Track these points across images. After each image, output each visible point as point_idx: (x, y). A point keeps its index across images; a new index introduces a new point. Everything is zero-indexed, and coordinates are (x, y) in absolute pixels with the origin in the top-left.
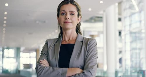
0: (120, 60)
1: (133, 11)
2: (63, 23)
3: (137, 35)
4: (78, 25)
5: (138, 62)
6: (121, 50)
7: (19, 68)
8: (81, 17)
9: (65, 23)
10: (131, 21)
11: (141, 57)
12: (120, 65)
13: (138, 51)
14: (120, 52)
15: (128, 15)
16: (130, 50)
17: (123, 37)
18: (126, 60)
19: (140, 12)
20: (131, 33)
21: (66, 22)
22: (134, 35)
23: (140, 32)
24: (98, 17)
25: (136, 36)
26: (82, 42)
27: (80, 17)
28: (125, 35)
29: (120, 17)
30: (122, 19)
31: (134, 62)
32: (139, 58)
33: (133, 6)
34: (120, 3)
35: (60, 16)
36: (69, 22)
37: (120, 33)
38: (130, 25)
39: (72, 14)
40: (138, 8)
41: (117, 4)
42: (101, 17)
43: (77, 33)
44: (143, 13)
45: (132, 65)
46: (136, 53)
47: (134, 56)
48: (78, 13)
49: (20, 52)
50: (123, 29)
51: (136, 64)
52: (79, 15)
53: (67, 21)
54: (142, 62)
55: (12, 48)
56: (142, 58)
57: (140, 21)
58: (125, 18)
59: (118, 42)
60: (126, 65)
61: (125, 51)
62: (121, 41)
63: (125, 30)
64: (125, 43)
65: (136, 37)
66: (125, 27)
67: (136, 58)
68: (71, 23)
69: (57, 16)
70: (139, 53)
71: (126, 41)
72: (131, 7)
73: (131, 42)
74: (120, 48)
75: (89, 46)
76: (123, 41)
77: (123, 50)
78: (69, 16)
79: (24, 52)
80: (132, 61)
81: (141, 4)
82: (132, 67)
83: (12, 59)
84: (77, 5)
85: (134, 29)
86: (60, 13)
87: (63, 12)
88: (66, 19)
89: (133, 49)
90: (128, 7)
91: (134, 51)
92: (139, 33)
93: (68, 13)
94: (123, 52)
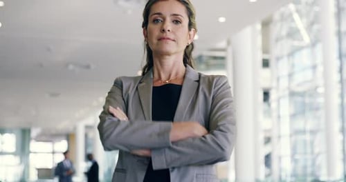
0: (268, 158)
1: (296, 43)
2: (155, 41)
3: (307, 100)
4: (187, 47)
5: (309, 163)
6: (268, 135)
7: (28, 177)
8: (196, 30)
9: (160, 39)
10: (293, 66)
11: (317, 150)
12: (268, 171)
13: (308, 137)
14: (268, 140)
15: (285, 52)
16: (291, 136)
17: (274, 105)
18: (280, 158)
19: (313, 45)
20: (292, 94)
21: (164, 39)
22: (299, 99)
23: (313, 93)
24: (215, 58)
25: (304, 102)
26: (198, 81)
27: (193, 29)
28: (278, 100)
29: (266, 57)
30: (272, 63)
31: (301, 164)
32: (312, 153)
33: (298, 31)
34: (266, 24)
35: (150, 25)
36: (169, 39)
37: (266, 95)
38: (290, 75)
39: (177, 22)
40: (309, 36)
41: (259, 27)
42: (223, 58)
43: (186, 66)
44: (319, 47)
45: (294, 170)
46: (305, 142)
47: (300, 149)
48: (190, 21)
49: (30, 139)
50: (274, 84)
51: (305, 167)
52: (191, 25)
53: (164, 35)
54: (318, 162)
55: (11, 131)
56: (318, 155)
57: (314, 67)
58: (278, 59)
59: (261, 117)
60: (280, 170)
61: (279, 137)
62: (268, 113)
63: (277, 88)
64: (279, 117)
65: (304, 104)
66: (278, 79)
67: (305, 153)
68: (174, 41)
69: (143, 27)
70: (312, 143)
71: (281, 114)
72: (293, 34)
73: (293, 116)
74: (266, 131)
75: (216, 88)
76: (275, 114)
77: (274, 135)
78: (169, 25)
79: (38, 139)
80: (295, 161)
81: (316, 27)
82: (294, 175)
83: (11, 156)
84: (187, 4)
85: (299, 85)
86: (151, 19)
87: (156, 15)
88: (164, 30)
89: (296, 132)
90: (284, 33)
91: (300, 137)
92: (311, 96)
93: (169, 20)
94: (274, 140)
